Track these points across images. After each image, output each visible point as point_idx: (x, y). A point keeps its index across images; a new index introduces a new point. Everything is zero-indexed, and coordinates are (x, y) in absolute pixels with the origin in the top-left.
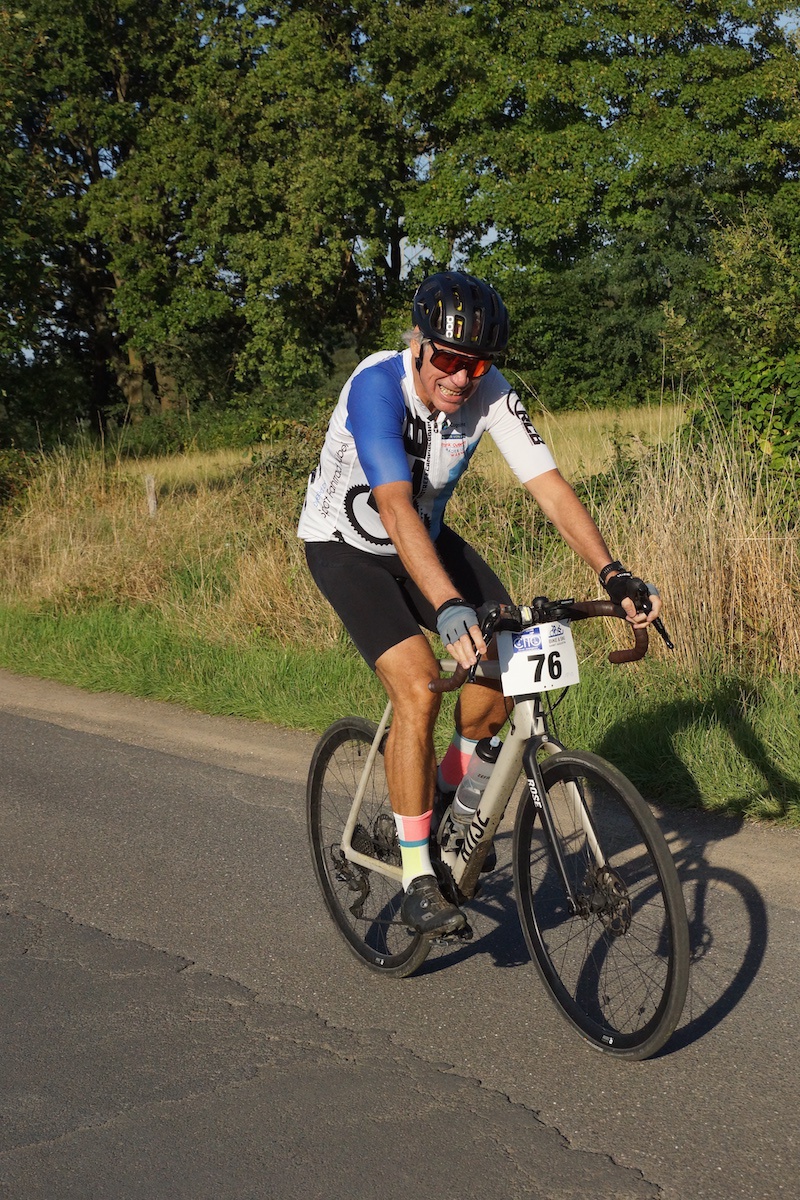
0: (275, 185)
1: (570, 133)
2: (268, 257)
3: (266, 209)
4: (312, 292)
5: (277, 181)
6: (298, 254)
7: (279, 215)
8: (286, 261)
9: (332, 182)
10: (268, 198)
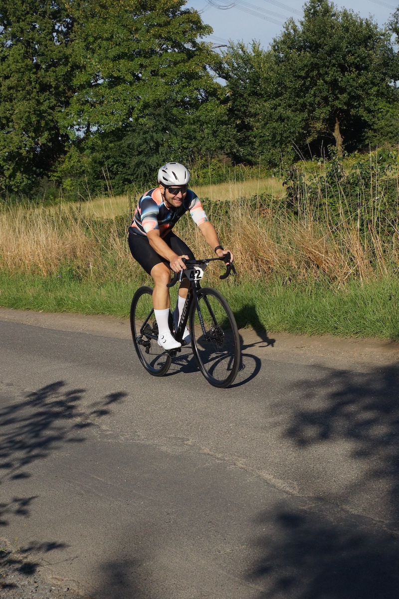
0: (8, 112)
1: (119, 88)
2: (5, 141)
3: (4, 122)
4: (22, 153)
5: (9, 110)
6: (16, 139)
7: (10, 124)
8: (11, 142)
9: (26, 112)
10: (5, 117)
